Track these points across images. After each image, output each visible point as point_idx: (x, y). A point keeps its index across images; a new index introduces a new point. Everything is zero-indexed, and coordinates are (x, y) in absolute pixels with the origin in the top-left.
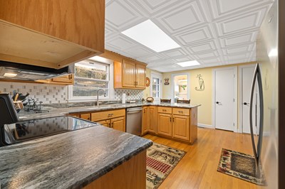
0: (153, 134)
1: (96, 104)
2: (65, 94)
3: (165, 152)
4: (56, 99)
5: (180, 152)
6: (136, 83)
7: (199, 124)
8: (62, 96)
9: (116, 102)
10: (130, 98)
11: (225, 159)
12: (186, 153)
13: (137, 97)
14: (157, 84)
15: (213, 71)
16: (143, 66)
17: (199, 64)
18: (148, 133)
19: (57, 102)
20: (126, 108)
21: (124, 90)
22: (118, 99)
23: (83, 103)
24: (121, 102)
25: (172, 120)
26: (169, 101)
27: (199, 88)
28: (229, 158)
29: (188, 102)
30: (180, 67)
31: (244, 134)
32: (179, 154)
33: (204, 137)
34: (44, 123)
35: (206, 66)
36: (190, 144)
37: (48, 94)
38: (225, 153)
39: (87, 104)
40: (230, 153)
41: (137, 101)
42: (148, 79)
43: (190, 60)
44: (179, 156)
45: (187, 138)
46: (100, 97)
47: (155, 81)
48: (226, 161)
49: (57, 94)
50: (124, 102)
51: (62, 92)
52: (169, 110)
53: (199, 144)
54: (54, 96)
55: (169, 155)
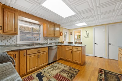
0: (63, 60)
1: (33, 45)
2: (14, 40)
3: (68, 70)
4: (9, 43)
5: (76, 70)
6: (54, 34)
7: (86, 54)
8: (13, 41)
9: (45, 44)
10: (52, 42)
11: (101, 75)
12: (79, 71)
13: (56, 41)
14: (66, 35)
15: (93, 28)
16: (59, 26)
17: (86, 24)
18: (61, 59)
19: (10, 44)
20: (48, 47)
21: (49, 38)
22: (45, 42)
23: (25, 44)
24: (47, 44)
25: (72, 52)
26: (72, 43)
27: (86, 36)
28: (103, 74)
29: (81, 43)
30: (77, 26)
31: (110, 59)
32: (76, 72)
33: (89, 61)
34: (2, 55)
35: (89, 26)
36: (82, 65)
37: (4, 40)
38: (101, 71)
39: (28, 45)
40: (103, 71)
41: (56, 43)
42: (61, 32)
43: (82, 22)
44: (75, 73)
45: (80, 62)
46: (35, 41)
47: (65, 33)
48: (102, 77)
49: (9, 40)
50: (48, 44)
51: (13, 39)
52: (71, 48)
53: (86, 65)
54: (7, 41)
55: (70, 72)
